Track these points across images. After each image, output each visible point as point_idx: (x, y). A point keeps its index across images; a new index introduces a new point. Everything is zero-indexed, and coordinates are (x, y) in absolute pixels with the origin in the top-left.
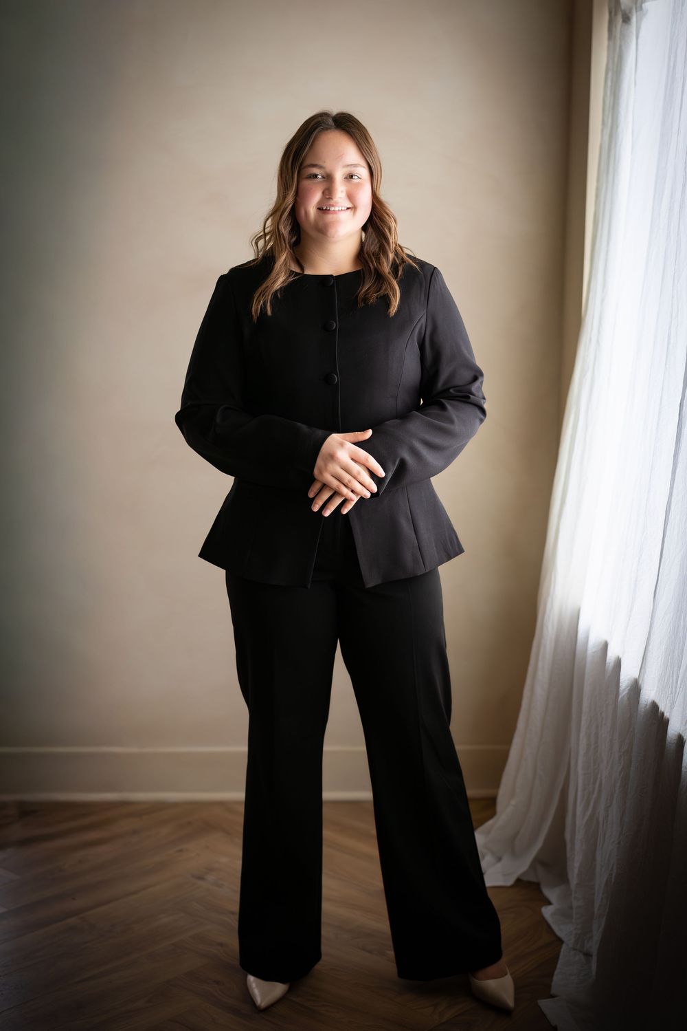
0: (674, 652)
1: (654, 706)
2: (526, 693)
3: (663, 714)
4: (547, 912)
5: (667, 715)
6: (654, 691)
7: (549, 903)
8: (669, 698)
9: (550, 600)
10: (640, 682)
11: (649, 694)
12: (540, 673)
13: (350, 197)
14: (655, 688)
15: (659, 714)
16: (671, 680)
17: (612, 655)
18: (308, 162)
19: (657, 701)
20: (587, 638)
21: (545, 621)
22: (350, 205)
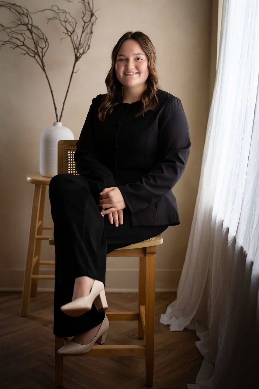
0: (250, 222)
1: (242, 248)
2: (189, 245)
3: (245, 252)
4: (198, 344)
5: (247, 252)
6: (242, 242)
7: (199, 340)
8: (248, 244)
9: (200, 203)
10: (236, 238)
11: (240, 243)
12: (195, 236)
13: (137, 68)
14: (242, 240)
15: (244, 252)
16: (249, 236)
17: (225, 226)
18: (119, 54)
19: (243, 246)
20: (216, 220)
21: (198, 212)
22: (137, 71)
